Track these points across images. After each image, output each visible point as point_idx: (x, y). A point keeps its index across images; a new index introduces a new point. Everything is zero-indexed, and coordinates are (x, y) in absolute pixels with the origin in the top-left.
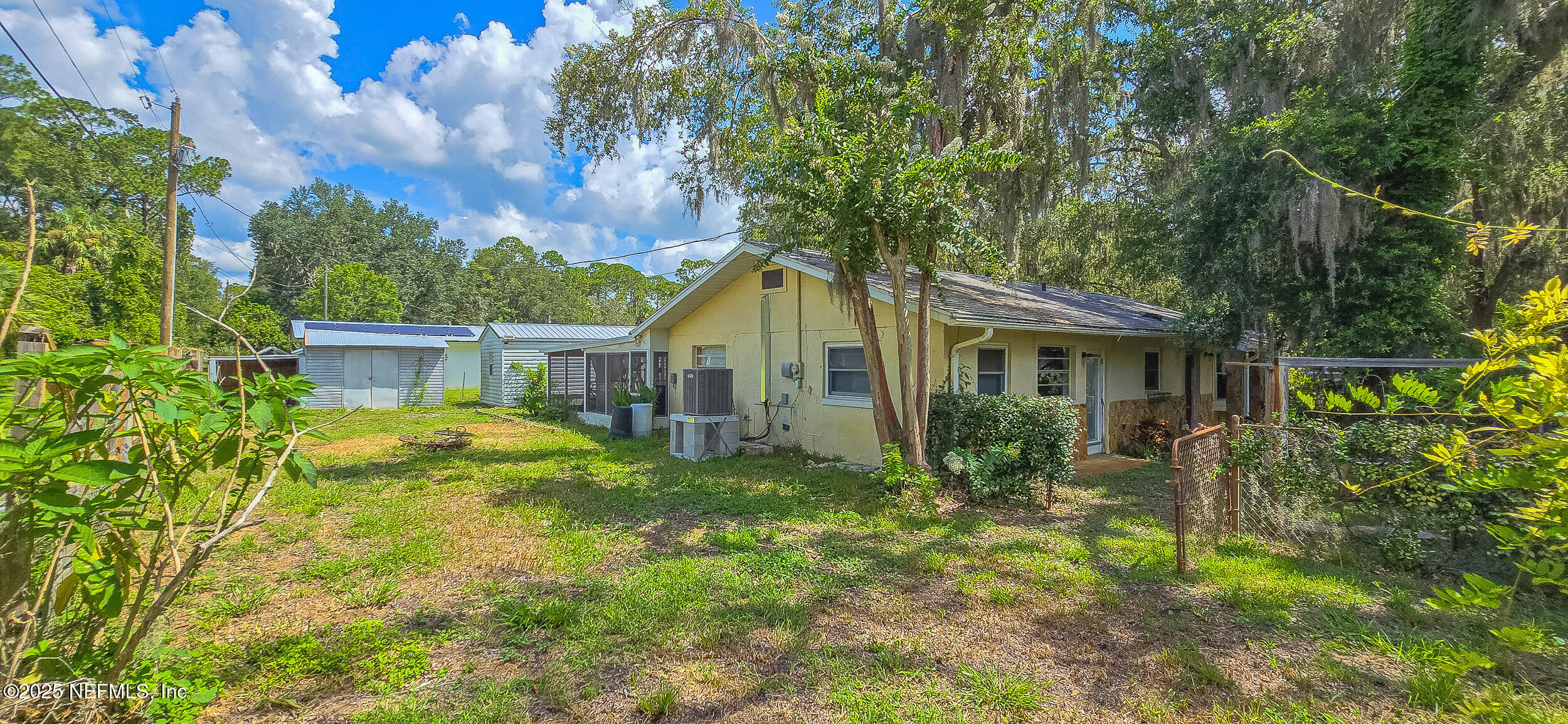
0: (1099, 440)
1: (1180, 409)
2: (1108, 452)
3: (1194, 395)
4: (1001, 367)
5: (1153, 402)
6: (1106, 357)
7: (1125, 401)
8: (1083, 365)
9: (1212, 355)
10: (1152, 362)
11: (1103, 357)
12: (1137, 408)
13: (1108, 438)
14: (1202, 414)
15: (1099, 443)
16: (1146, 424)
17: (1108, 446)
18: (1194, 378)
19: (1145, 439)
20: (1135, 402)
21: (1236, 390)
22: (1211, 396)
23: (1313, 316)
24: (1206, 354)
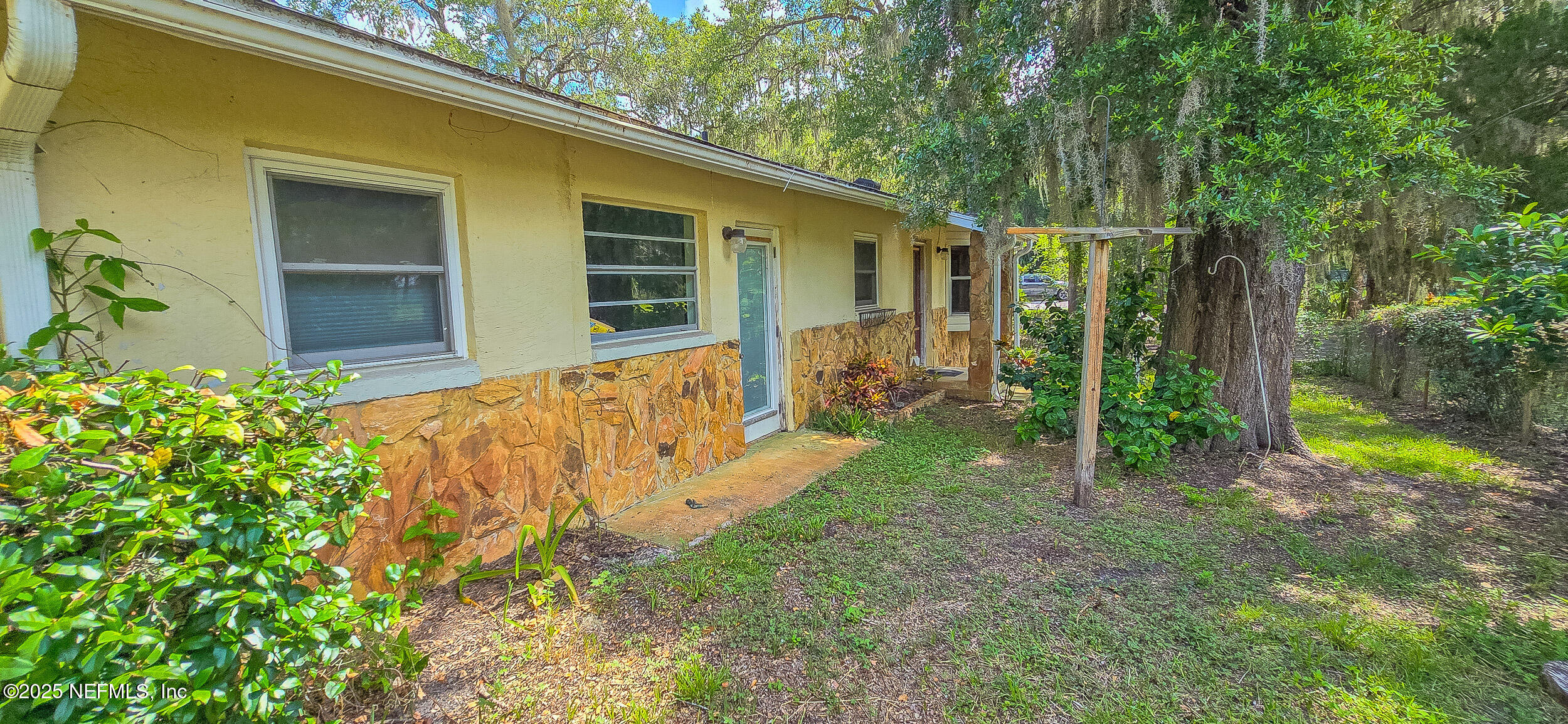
0: (775, 407)
1: (907, 334)
2: (791, 427)
3: (925, 312)
4: (435, 252)
5: (869, 326)
6: (782, 243)
7: (822, 329)
8: (727, 257)
9: (945, 250)
10: (866, 254)
11: (776, 242)
12: (843, 338)
13: (790, 400)
14: (934, 337)
15: (774, 413)
16: (857, 369)
17: (790, 417)
18: (924, 286)
19: (855, 397)
20: (838, 329)
21: (983, 298)
22: (944, 310)
23: (1185, 110)
24: (939, 250)
